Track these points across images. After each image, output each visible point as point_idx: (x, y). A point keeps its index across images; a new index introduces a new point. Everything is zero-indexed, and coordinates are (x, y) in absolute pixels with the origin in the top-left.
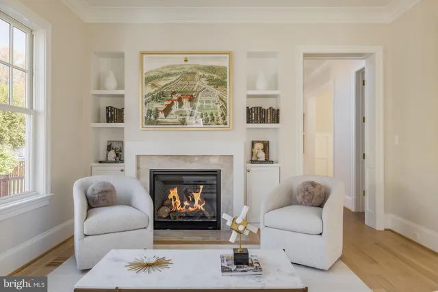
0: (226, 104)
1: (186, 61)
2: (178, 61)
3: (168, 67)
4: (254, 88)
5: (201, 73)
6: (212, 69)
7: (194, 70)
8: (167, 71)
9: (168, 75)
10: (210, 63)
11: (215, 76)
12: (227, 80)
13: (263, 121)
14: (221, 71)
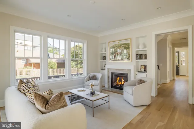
0: (129, 54)
1: (119, 43)
2: (117, 43)
3: (115, 45)
4: (138, 48)
5: (123, 46)
6: (125, 44)
7: (121, 45)
8: (114, 46)
9: (115, 47)
10: (125, 42)
11: (126, 46)
12: (130, 47)
13: (142, 59)
14: (128, 44)
